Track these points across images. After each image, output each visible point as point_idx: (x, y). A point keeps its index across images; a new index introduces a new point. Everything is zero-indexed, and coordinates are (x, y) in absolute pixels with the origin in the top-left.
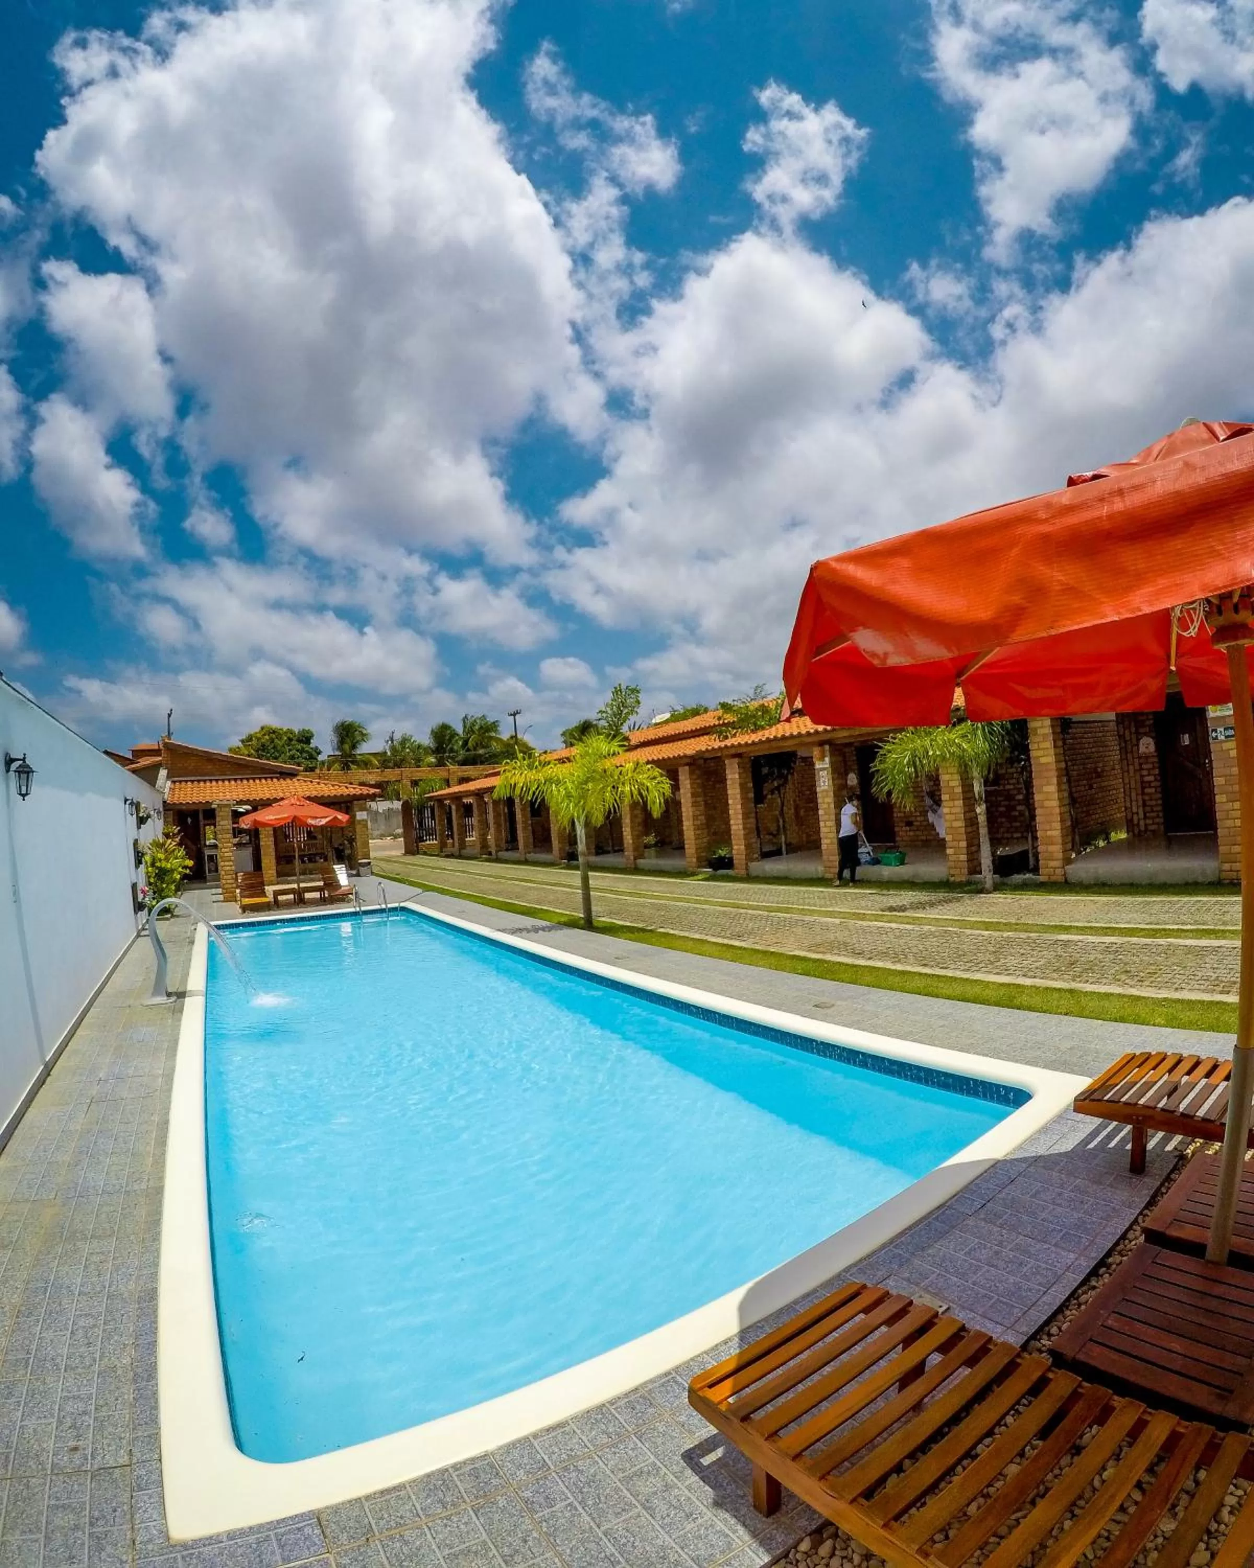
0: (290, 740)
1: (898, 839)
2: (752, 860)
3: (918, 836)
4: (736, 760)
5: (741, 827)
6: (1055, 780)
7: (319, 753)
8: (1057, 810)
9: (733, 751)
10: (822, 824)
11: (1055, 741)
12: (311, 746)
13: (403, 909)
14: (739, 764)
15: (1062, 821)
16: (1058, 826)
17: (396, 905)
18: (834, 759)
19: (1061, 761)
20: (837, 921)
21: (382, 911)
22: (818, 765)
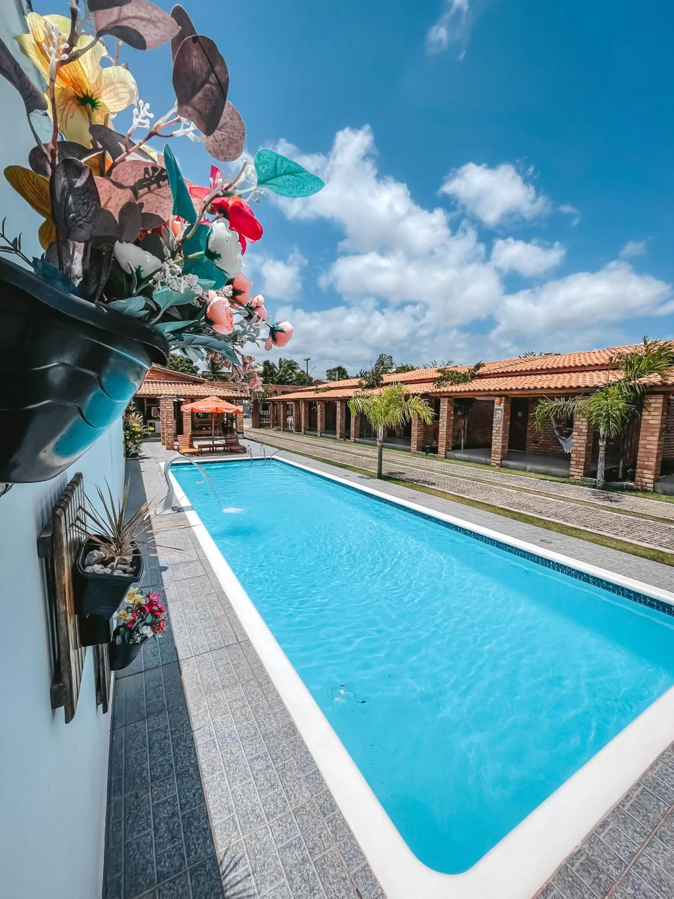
0: (182, 361)
1: (527, 449)
2: (449, 451)
3: (540, 449)
4: (447, 399)
5: (445, 433)
6: (657, 434)
7: (198, 369)
8: (656, 451)
9: (447, 394)
10: (493, 437)
11: (663, 412)
12: (194, 365)
13: (273, 459)
14: (448, 401)
15: (657, 457)
16: (654, 460)
17: (270, 457)
18: (506, 404)
19: (664, 424)
20: (515, 492)
21: (263, 459)
22: (496, 407)
